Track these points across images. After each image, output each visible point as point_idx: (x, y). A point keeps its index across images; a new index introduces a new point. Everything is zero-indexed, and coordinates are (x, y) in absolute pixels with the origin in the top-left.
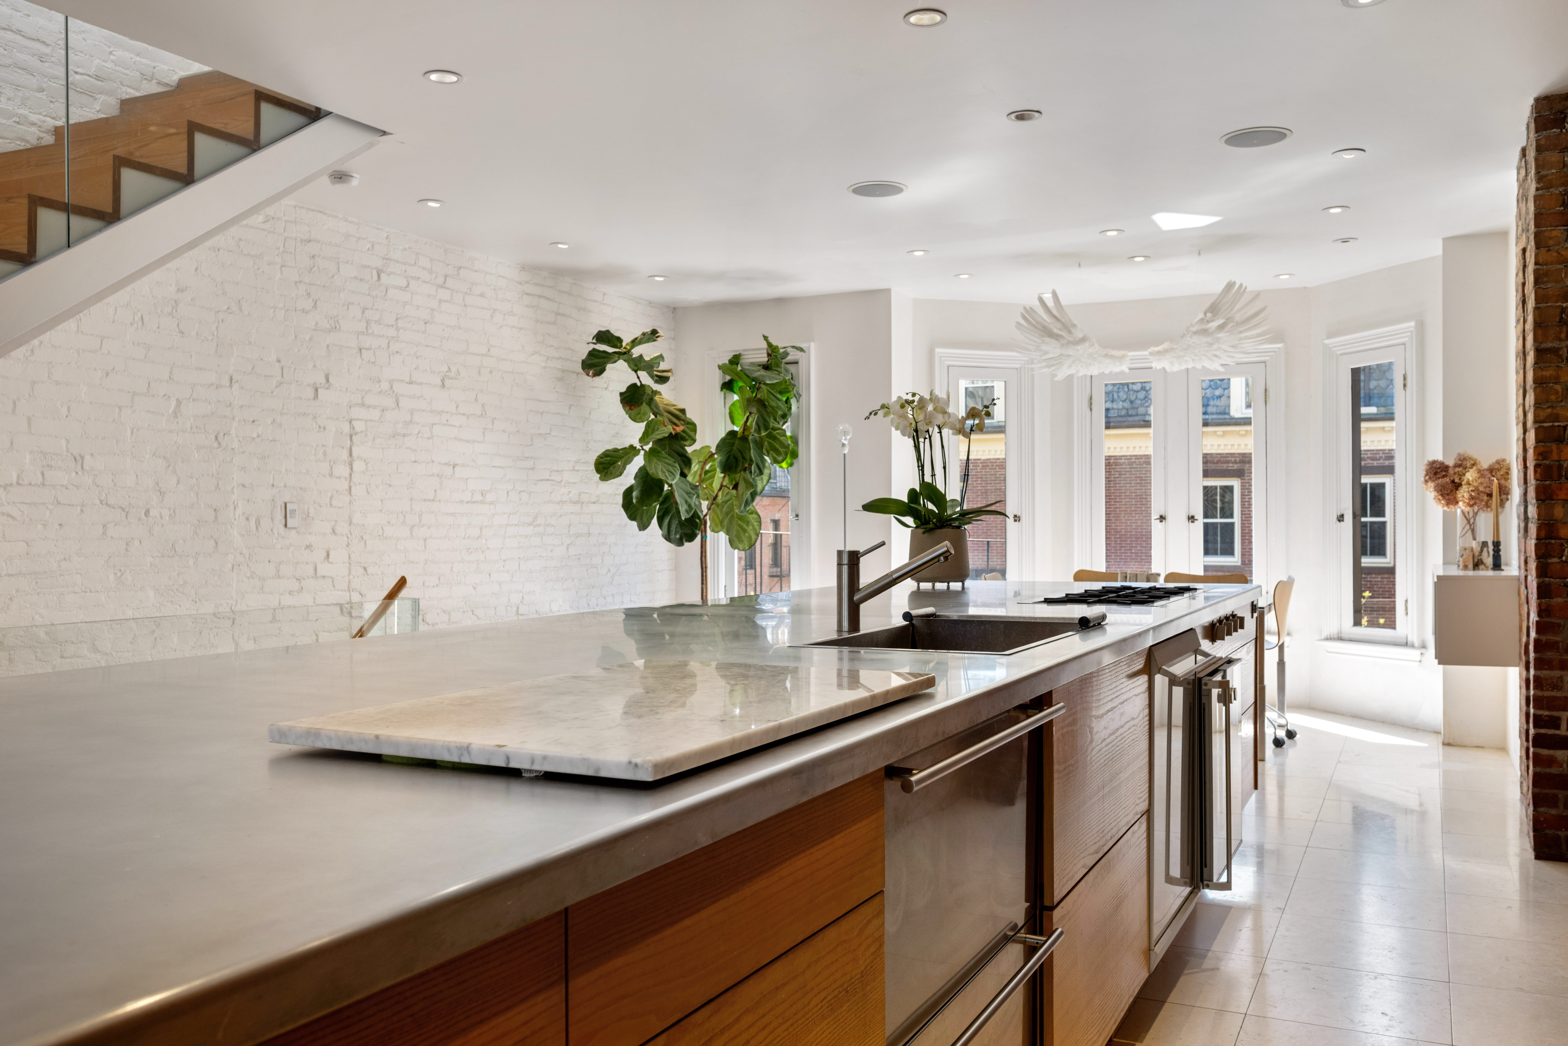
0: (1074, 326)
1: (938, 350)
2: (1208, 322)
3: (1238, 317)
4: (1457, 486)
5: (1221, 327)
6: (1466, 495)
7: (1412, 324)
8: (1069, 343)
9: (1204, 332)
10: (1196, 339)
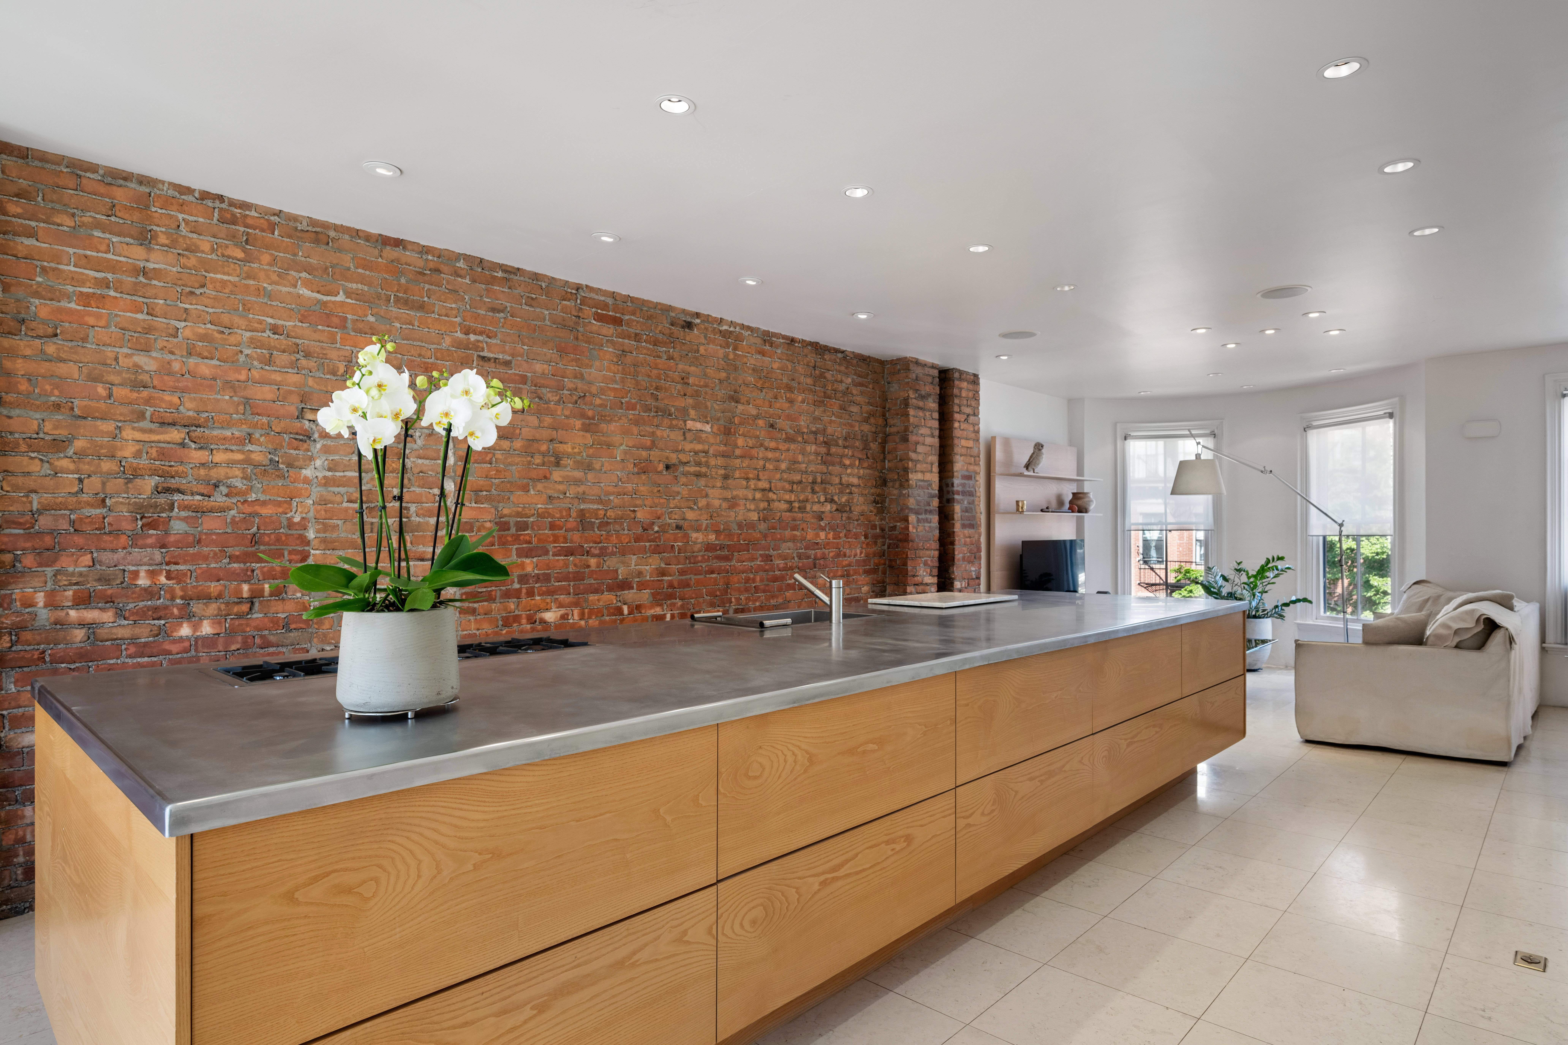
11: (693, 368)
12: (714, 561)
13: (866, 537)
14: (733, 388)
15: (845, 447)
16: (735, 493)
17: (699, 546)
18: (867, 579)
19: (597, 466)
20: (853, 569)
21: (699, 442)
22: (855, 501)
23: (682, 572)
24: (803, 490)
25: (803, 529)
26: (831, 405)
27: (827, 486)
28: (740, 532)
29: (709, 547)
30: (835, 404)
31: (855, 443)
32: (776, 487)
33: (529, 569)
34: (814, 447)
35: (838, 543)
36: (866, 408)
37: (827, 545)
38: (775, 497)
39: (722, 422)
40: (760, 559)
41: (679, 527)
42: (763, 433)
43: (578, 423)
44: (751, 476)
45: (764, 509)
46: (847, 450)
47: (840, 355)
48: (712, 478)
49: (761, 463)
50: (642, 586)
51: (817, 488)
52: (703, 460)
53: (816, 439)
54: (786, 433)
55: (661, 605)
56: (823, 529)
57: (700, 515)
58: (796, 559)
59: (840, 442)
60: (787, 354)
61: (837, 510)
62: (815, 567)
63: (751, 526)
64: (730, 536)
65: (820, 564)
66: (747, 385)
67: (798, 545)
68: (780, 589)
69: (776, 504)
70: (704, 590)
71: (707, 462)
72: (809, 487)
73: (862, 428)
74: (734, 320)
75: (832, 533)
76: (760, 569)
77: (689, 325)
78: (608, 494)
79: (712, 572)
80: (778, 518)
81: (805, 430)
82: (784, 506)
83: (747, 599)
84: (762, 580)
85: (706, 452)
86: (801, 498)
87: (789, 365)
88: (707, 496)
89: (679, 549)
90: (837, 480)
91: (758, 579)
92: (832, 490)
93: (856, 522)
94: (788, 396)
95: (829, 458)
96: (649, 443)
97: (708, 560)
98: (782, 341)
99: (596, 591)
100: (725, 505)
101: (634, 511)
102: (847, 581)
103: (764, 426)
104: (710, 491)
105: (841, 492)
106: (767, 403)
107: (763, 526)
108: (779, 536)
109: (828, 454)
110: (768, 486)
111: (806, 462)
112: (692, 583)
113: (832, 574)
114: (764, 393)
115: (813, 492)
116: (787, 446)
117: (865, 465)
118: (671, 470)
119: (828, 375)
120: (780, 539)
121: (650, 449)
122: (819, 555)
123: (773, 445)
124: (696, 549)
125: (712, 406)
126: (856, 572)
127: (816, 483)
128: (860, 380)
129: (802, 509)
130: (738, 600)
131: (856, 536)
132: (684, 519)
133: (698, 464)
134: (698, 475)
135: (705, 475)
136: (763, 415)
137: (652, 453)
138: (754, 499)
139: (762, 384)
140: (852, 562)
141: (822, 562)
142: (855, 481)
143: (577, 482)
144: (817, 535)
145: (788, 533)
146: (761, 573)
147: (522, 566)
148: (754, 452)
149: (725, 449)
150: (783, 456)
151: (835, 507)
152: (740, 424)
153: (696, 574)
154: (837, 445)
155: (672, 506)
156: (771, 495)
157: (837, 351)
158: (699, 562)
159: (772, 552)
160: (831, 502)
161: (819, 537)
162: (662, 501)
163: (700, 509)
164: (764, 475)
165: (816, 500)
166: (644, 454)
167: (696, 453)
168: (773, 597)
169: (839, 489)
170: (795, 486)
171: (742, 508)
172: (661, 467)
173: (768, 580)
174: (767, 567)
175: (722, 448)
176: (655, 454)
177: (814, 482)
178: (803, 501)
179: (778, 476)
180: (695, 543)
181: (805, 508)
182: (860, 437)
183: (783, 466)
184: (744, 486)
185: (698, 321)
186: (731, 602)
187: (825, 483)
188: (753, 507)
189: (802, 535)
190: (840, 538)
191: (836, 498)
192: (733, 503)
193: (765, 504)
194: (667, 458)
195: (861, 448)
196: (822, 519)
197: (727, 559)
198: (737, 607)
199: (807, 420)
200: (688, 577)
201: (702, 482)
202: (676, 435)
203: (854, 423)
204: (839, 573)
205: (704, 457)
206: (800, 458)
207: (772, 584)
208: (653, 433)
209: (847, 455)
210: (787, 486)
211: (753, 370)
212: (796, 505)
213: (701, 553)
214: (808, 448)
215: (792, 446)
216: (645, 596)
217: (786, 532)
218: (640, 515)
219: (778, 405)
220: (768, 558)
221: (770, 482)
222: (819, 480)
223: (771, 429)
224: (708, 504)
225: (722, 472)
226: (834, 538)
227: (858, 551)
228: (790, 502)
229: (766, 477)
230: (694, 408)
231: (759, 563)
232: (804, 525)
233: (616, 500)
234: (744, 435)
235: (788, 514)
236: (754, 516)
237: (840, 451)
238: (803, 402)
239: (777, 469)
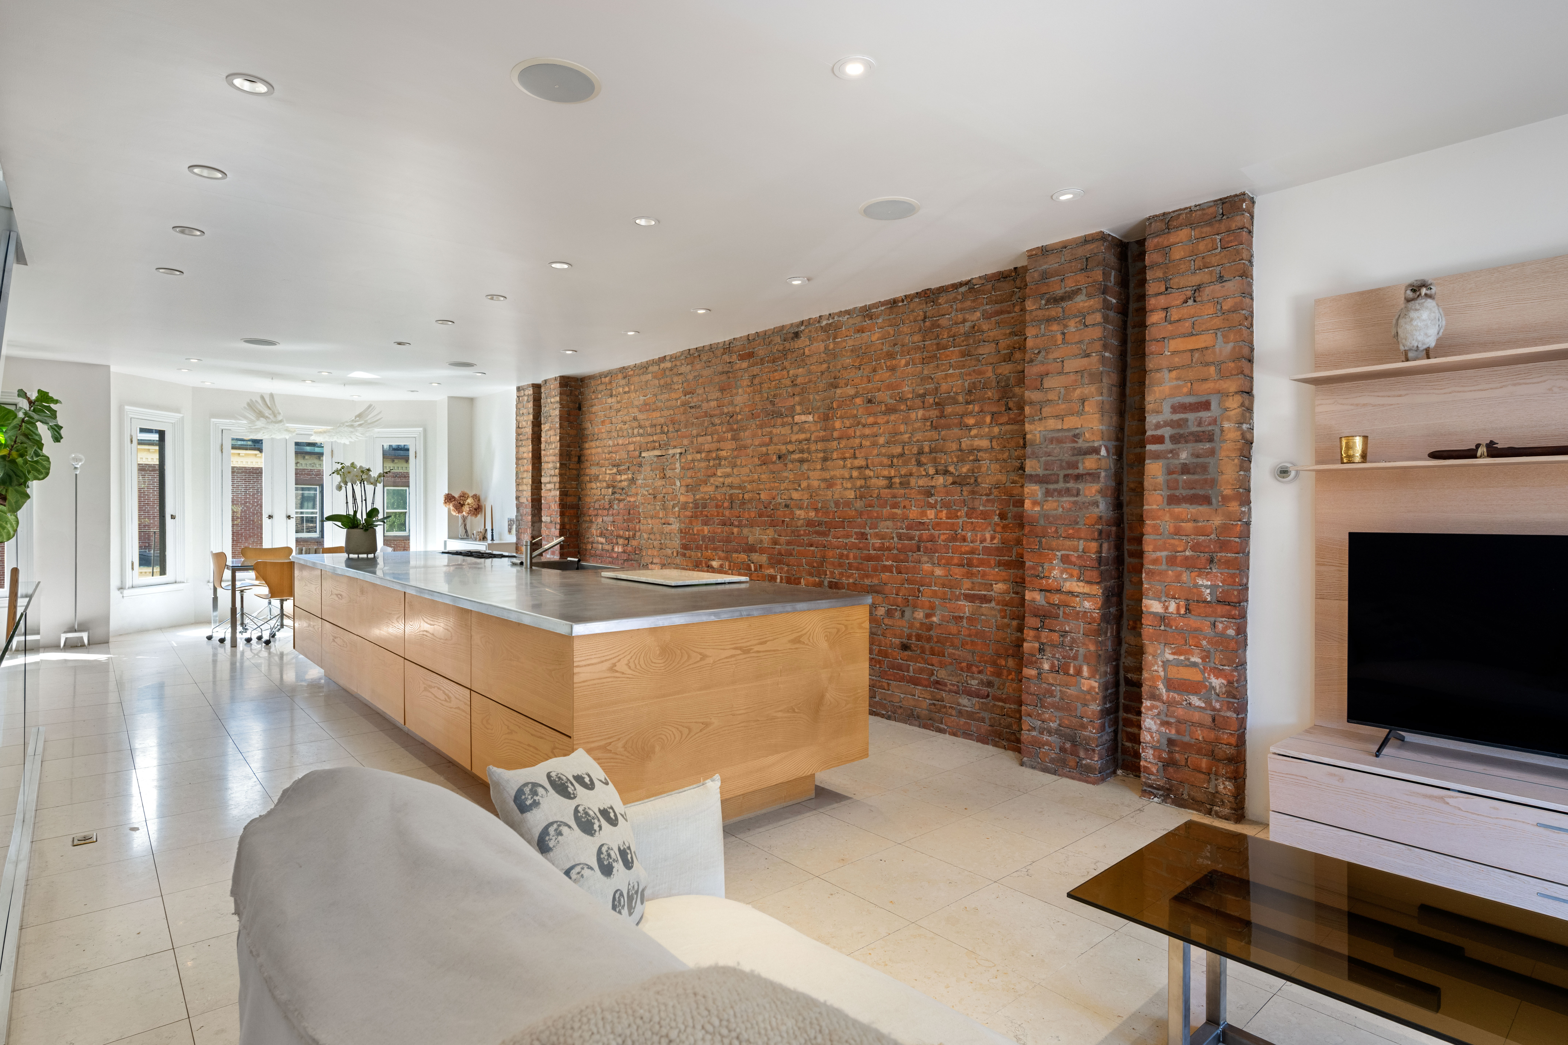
0: (279, 413)
1: (126, 407)
2: (355, 422)
3: (369, 421)
4: (462, 505)
5: (360, 425)
6: (468, 509)
7: (421, 429)
8: (272, 422)
9: (352, 426)
10: (346, 429)
11: (800, 370)
12: (814, 536)
13: (1002, 516)
14: (833, 375)
15: (968, 403)
16: (832, 473)
17: (801, 522)
18: (1004, 574)
19: (739, 463)
20: (978, 559)
21: (803, 432)
22: (984, 469)
23: (788, 543)
24: (905, 463)
25: (904, 507)
26: (948, 356)
27: (938, 455)
28: (836, 510)
29: (810, 523)
30: (953, 353)
31: (986, 393)
32: (873, 463)
33: (706, 533)
34: (920, 413)
35: (953, 524)
36: (1003, 343)
37: (937, 525)
38: (871, 474)
39: (821, 410)
40: (855, 536)
41: (787, 506)
42: (860, 411)
43: (729, 435)
44: (847, 455)
45: (861, 487)
46: (971, 406)
47: (963, 289)
48: (813, 462)
49: (857, 441)
50: (762, 551)
51: (924, 459)
52: (805, 447)
53: (923, 402)
54: (886, 405)
55: (773, 568)
56: (932, 506)
57: (803, 495)
58: (896, 539)
59: (960, 399)
60: (889, 319)
61: (954, 483)
62: (919, 550)
63: (848, 504)
64: (826, 513)
65: (926, 548)
66: (845, 368)
67: (899, 524)
68: (875, 569)
69: (874, 481)
70: (804, 560)
71: (808, 448)
72: (914, 459)
73: (999, 371)
74: (831, 312)
75: (945, 512)
76: (854, 546)
77: (797, 335)
78: (744, 482)
79: (811, 546)
80: (875, 496)
81: (910, 396)
82: (883, 482)
83: (841, 574)
84: (855, 558)
85: (808, 440)
86: (902, 473)
87: (890, 330)
88: (808, 478)
89: (787, 524)
90: (954, 446)
91: (851, 556)
92: (943, 458)
93: (984, 498)
94: (888, 364)
95: (943, 421)
96: (768, 440)
97: (809, 535)
98: (883, 308)
99: (736, 551)
100: (823, 485)
101: (759, 494)
102: (968, 573)
103: (861, 403)
104: (811, 474)
105: (962, 460)
106: (865, 379)
107: (859, 504)
108: (875, 515)
109: (942, 416)
110: (863, 463)
111: (909, 431)
112: (794, 553)
113: (943, 561)
114: (861, 370)
115: (919, 464)
116: (886, 418)
117: (1004, 419)
118: (782, 460)
119: (944, 322)
120: (876, 518)
121: (768, 445)
122: (925, 537)
123: (871, 420)
124: (799, 524)
125: (814, 398)
126: (982, 563)
127: (923, 453)
128: (997, 307)
129: (905, 484)
130: (832, 573)
131: (985, 515)
132: (792, 499)
133: (802, 451)
134: (802, 461)
135: (808, 461)
136: (861, 393)
137: (769, 447)
138: (851, 477)
139: (860, 362)
140: (977, 549)
141: (929, 544)
142: (985, 443)
143: (728, 476)
144: (924, 514)
145: (886, 511)
146: (854, 551)
147: (703, 530)
148: (851, 432)
149: (824, 433)
150: (881, 430)
151: (950, 479)
152: (839, 407)
153: (798, 546)
154: (956, 402)
155: (782, 488)
156: (867, 472)
157: (956, 286)
158: (801, 535)
159: (868, 530)
160: (944, 474)
161: (926, 516)
162: (776, 485)
163: (803, 490)
164: (860, 453)
165: (924, 473)
166: (764, 449)
167: (800, 442)
168: (867, 576)
169: (958, 457)
170: (895, 460)
171: (839, 487)
172: (775, 458)
173: (861, 558)
174: (861, 545)
175: (822, 433)
176: (772, 448)
177: (921, 452)
178: (906, 475)
179: (875, 452)
180: (799, 519)
181: (909, 483)
182: (994, 384)
183: (881, 440)
184: (842, 466)
185: (803, 328)
186: (826, 575)
187: (936, 452)
188: (849, 485)
189: (903, 513)
190: (957, 517)
191: (951, 469)
192: (830, 483)
193: (862, 482)
194: (779, 450)
195: (996, 397)
196: (932, 495)
197: (824, 534)
198: (831, 580)
199: (912, 383)
200: (792, 547)
201: (805, 466)
202: (786, 430)
203: (984, 368)
204: (956, 561)
205: (806, 444)
206: (902, 428)
207: (866, 562)
208: (771, 432)
209: (971, 412)
210: (886, 461)
211: (852, 351)
212: (897, 480)
213: (803, 528)
214: (913, 415)
215: (893, 417)
216: (763, 559)
217: (885, 510)
218: (762, 496)
219: (877, 377)
220: (863, 536)
221: (867, 459)
222: (927, 449)
223: (869, 405)
224: (808, 485)
225: (821, 455)
226: (948, 518)
227: (988, 536)
228: (890, 478)
229: (863, 454)
230: (800, 404)
231: (853, 540)
232: (907, 503)
233: (749, 487)
234: (842, 417)
235: (887, 491)
236: (851, 495)
237: (959, 409)
238: (907, 365)
239: (874, 444)
